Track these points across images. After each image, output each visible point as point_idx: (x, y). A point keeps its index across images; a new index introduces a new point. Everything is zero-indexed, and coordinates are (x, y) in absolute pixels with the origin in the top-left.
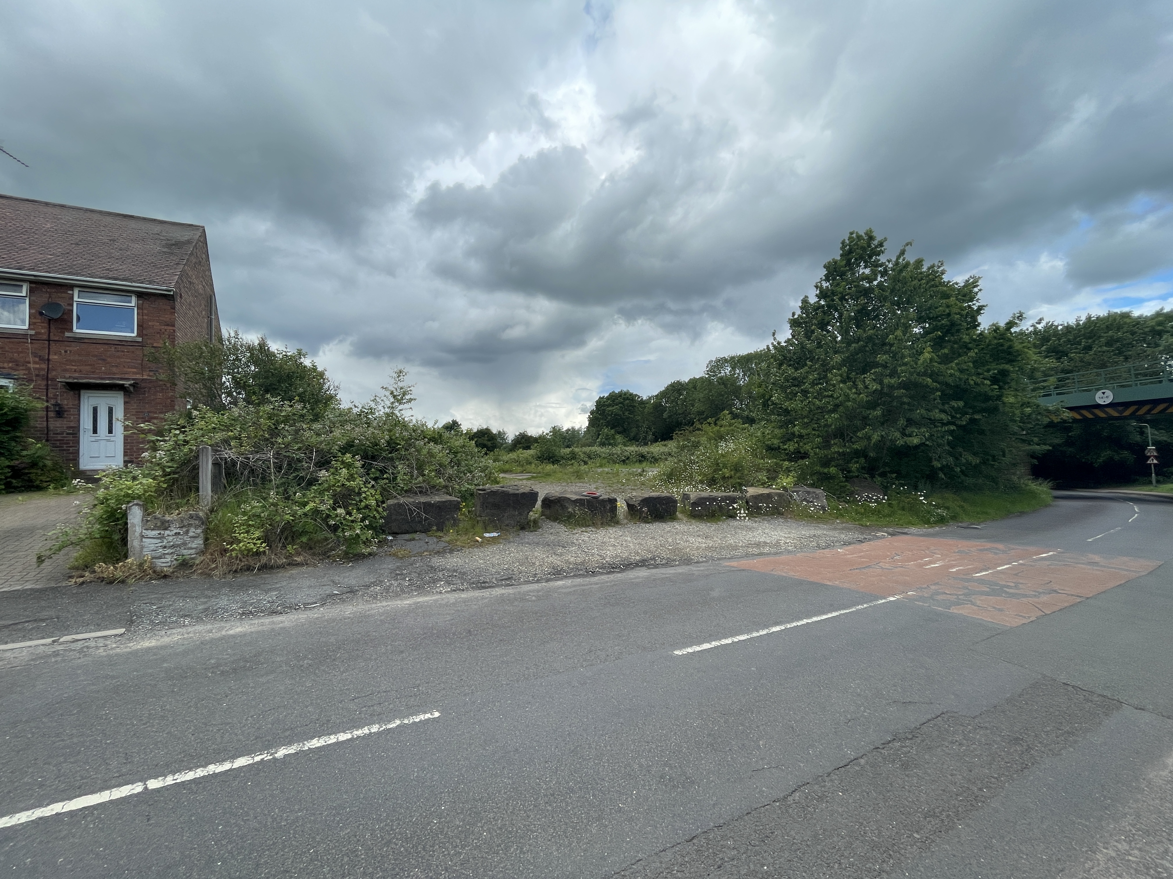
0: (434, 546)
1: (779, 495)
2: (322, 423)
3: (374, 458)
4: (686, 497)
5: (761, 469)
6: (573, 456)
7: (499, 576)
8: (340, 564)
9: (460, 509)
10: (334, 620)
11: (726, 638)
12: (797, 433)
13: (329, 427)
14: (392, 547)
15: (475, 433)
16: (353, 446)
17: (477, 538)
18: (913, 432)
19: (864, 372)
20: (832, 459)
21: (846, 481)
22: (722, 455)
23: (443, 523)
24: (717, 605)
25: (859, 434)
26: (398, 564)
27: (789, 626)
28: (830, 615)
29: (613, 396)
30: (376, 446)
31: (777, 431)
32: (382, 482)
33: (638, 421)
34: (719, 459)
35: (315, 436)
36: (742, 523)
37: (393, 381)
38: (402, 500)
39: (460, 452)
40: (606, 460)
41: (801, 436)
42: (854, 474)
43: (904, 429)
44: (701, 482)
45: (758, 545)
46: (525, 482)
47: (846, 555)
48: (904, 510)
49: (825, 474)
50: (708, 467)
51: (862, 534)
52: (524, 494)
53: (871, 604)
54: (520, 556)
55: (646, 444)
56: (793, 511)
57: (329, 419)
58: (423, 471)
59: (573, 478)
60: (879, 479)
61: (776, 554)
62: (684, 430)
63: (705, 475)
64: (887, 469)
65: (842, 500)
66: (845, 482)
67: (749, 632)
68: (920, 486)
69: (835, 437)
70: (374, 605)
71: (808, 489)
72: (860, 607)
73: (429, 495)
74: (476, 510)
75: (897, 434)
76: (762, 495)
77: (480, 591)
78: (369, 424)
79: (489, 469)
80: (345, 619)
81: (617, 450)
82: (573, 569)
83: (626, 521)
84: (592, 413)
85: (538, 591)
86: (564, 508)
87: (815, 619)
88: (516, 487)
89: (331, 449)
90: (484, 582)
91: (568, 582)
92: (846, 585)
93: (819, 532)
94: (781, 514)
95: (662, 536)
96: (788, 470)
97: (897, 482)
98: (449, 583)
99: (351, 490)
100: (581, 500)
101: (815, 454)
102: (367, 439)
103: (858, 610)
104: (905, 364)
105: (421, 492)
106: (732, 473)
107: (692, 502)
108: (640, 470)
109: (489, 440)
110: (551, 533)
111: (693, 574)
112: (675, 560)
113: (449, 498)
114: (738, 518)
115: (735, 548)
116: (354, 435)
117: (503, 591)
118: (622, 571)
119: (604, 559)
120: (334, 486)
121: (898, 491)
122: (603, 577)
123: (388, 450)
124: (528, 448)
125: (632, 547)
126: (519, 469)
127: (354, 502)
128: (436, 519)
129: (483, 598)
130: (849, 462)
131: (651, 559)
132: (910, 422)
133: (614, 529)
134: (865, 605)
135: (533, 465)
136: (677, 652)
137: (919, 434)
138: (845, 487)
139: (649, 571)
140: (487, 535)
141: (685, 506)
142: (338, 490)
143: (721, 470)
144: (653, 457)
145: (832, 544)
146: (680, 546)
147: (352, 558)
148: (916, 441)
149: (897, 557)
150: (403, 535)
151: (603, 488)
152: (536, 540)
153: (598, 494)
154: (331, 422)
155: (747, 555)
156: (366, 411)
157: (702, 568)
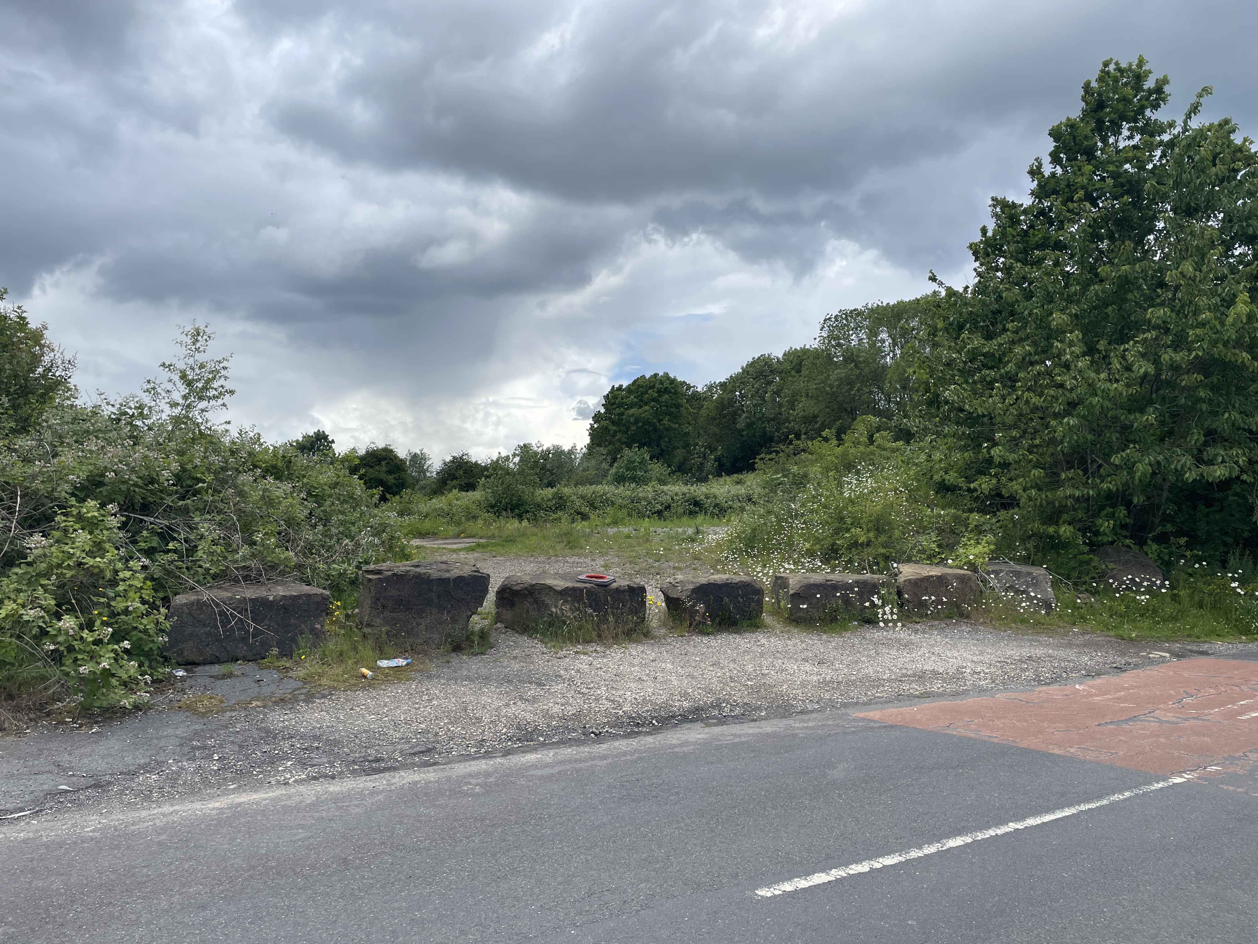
0: (273, 687)
1: (962, 579)
2: (35, 435)
3: (146, 508)
4: (780, 583)
5: (925, 528)
6: (560, 504)
7: (407, 746)
8: (72, 729)
9: (329, 613)
10: (61, 845)
11: (858, 861)
12: (997, 460)
13: (51, 444)
14: (183, 691)
15: (362, 458)
16: (101, 484)
17: (364, 671)
18: (1216, 456)
19: (1123, 338)
20: (1063, 509)
21: (1091, 551)
22: (851, 501)
23: (294, 640)
24: (840, 796)
25: (1116, 459)
26: (197, 727)
27: (980, 836)
28: (1059, 815)
29: (640, 386)
30: (152, 483)
31: (957, 456)
32: (162, 559)
33: (687, 434)
34: (845, 508)
35: (20, 464)
36: (890, 634)
37: (183, 351)
38: (206, 595)
39: (330, 496)
40: (625, 511)
41: (1005, 465)
42: (1105, 539)
43: (1200, 451)
44: (811, 553)
45: (921, 677)
46: (462, 555)
47: (1090, 695)
48: (1201, 607)
49: (1051, 537)
50: (824, 524)
51: (1123, 654)
52: (460, 579)
53: (1136, 791)
54: (451, 704)
55: (704, 480)
56: (988, 611)
57: (49, 427)
58: (251, 534)
59: (559, 547)
60: (1155, 547)
61: (955, 694)
62: (777, 452)
63: (818, 540)
64: (1170, 528)
65: (1084, 588)
66: (1088, 553)
67: (902, 848)
68: (1232, 561)
69: (1070, 466)
70: (144, 813)
71: (1018, 568)
72: (1117, 797)
73: (263, 584)
74: (361, 612)
75: (1187, 460)
76: (928, 578)
77: (369, 778)
78: (136, 440)
79: (388, 530)
80: (83, 842)
81: (647, 491)
82: (557, 728)
83: (663, 631)
84: (597, 417)
85: (487, 774)
86: (541, 606)
87: (1031, 822)
88: (444, 566)
89: (54, 490)
90: (377, 760)
91: (548, 756)
92: (1091, 756)
93: (1039, 652)
94: (964, 616)
95: (734, 661)
96: (979, 531)
97: (1188, 553)
98: (303, 764)
99: (97, 574)
100: (574, 589)
101: (1030, 499)
102: (133, 470)
103: (1112, 804)
104: (1203, 325)
105: (246, 578)
106: (871, 535)
107: (791, 592)
108: (690, 531)
109: (390, 472)
110: (515, 658)
111: (794, 736)
112: (759, 708)
113: (306, 589)
114: (882, 624)
115: (877, 683)
116: (103, 461)
117: (416, 777)
118: (656, 730)
119: (620, 706)
120: (59, 566)
121: (1190, 571)
122: (616, 744)
123: (176, 492)
124: (470, 487)
125: (675, 683)
126: (453, 529)
127: (102, 600)
128: (276, 632)
129: (374, 792)
130: (1096, 515)
131: (713, 707)
132: (1212, 437)
133: (640, 648)
134: (1127, 794)
135: (480, 522)
136: (764, 892)
137: (1227, 459)
138: (1088, 562)
139: (707, 730)
140: (384, 663)
141: (779, 602)
142: (69, 574)
143: (848, 530)
144: (716, 505)
145: (1064, 675)
146: (768, 681)
147: (100, 715)
148: (1219, 472)
149: (1189, 700)
150: (207, 668)
151: (619, 565)
152: (484, 671)
153: (609, 578)
154: (55, 433)
155: (900, 698)
156: (130, 412)
157: (811, 724)
